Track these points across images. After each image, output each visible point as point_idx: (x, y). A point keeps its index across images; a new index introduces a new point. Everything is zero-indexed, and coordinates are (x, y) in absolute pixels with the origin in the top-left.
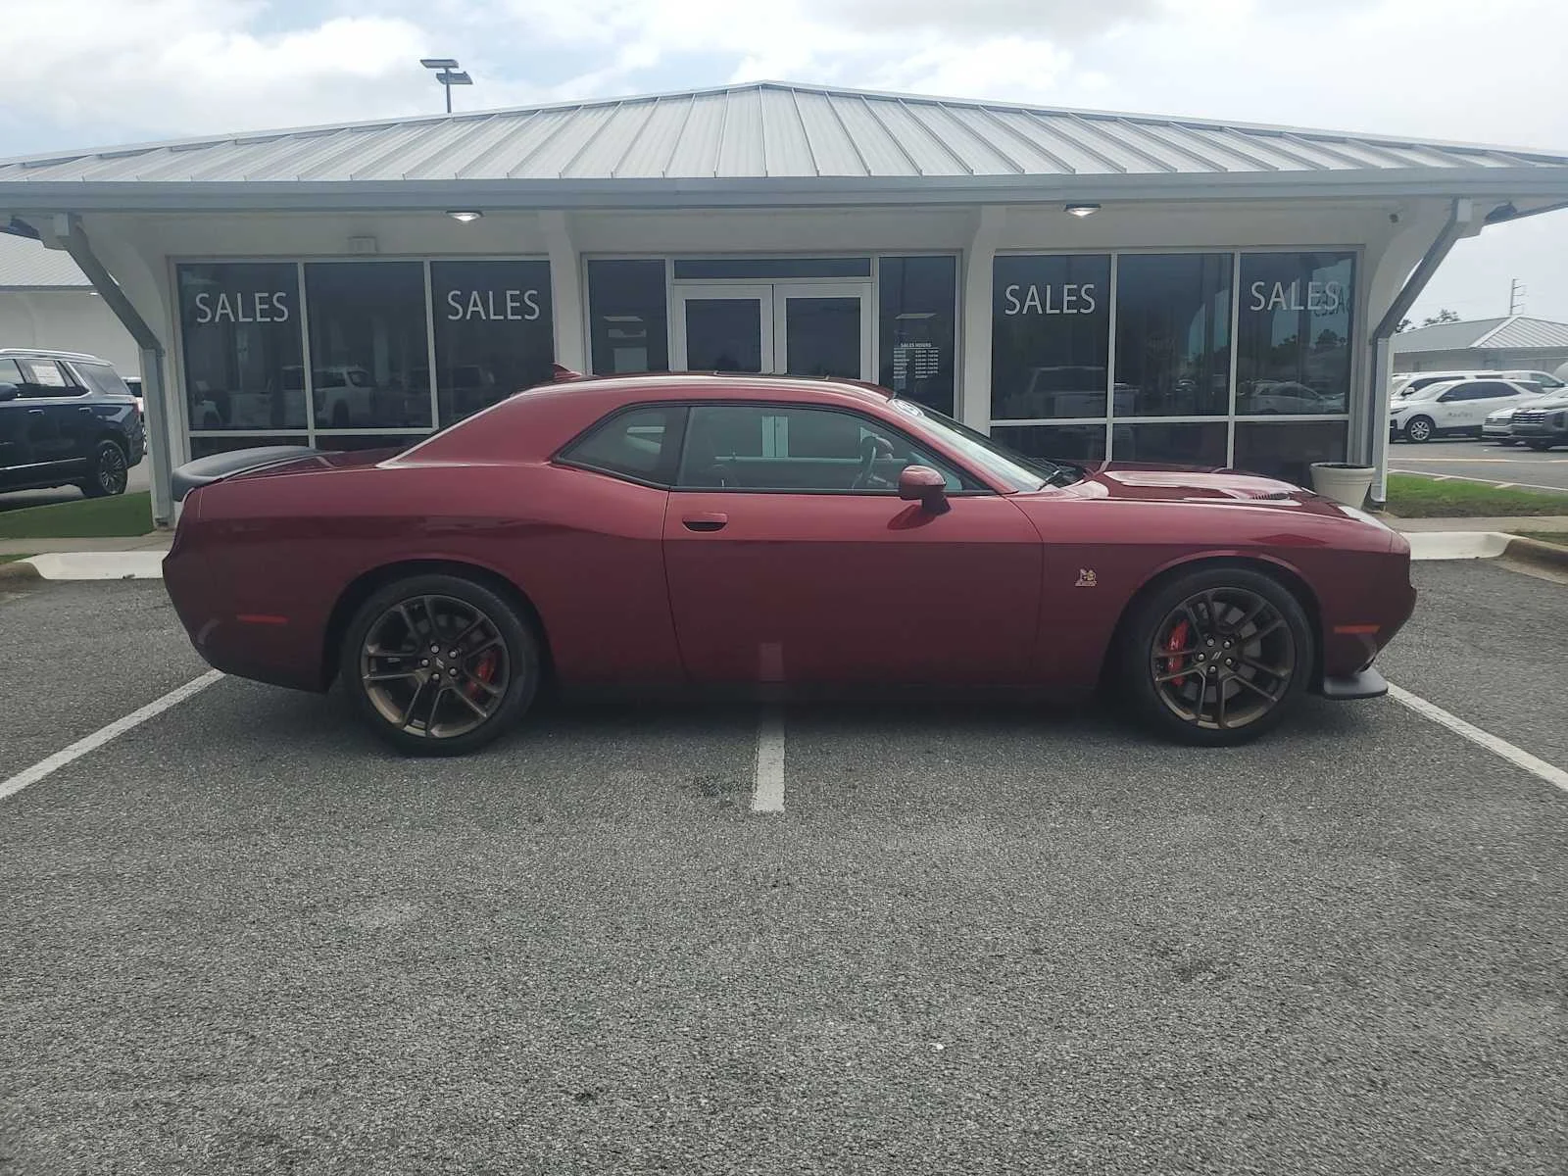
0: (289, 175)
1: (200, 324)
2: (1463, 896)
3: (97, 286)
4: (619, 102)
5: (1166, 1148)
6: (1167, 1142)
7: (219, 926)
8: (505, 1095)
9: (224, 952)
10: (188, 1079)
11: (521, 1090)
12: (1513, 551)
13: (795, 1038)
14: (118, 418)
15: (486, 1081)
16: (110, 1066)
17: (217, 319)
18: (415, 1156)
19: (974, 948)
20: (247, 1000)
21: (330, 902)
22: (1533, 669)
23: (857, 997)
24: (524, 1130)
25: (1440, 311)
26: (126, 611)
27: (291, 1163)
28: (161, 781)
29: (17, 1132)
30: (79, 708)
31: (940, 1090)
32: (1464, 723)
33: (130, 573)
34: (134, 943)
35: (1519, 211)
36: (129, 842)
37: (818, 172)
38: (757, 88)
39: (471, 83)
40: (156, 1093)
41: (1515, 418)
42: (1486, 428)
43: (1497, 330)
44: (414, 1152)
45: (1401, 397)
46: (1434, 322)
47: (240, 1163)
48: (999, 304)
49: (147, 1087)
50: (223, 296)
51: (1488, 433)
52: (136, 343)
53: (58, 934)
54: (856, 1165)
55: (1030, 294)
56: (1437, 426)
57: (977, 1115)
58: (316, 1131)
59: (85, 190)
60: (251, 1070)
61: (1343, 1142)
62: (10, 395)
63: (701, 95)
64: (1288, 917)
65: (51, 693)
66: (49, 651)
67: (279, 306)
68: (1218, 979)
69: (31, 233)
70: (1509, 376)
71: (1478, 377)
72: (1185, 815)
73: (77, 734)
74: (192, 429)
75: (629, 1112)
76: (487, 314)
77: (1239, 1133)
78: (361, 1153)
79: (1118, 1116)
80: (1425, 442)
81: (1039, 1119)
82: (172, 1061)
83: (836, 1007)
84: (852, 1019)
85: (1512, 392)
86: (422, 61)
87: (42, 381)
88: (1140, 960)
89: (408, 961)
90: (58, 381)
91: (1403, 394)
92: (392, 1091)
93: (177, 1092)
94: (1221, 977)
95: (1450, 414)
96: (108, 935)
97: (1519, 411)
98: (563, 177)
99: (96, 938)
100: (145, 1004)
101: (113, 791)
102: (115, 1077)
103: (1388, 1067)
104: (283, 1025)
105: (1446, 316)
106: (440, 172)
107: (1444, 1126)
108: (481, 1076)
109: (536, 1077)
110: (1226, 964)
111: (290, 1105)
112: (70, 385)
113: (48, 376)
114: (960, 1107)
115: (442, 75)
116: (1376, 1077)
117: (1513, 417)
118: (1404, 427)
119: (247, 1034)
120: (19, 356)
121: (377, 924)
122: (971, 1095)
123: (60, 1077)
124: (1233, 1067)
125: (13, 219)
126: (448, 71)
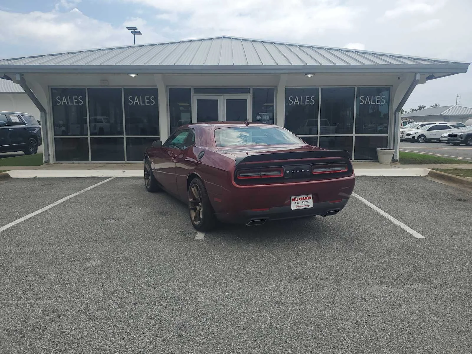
0: (82, 63)
1: (58, 105)
3: (26, 92)
4: (180, 42)
6: (277, 315)
7: (49, 265)
8: (115, 303)
9: (50, 271)
10: (36, 299)
11: (120, 302)
12: (430, 174)
13: (191, 292)
14: (35, 132)
16: (17, 296)
17: (62, 104)
18: (90, 315)
19: (243, 272)
20: (54, 281)
21: (79, 260)
22: (422, 205)
23: (210, 283)
24: (118, 310)
26: (34, 186)
27: (60, 316)
28: (38, 230)
30: (18, 212)
31: (224, 303)
32: (396, 219)
33: (36, 176)
34: (26, 269)
35: (435, 77)
36: (28, 245)
37: (233, 64)
38: (221, 38)
39: (141, 34)
40: (28, 302)
41: (449, 135)
42: (441, 139)
43: (449, 109)
44: (90, 314)
45: (417, 129)
46: (433, 106)
47: (47, 316)
48: (287, 101)
49: (26, 300)
50: (64, 97)
53: (7, 266)
54: (198, 319)
55: (296, 99)
56: (427, 138)
57: (232, 309)
58: (67, 310)
59: (25, 67)
60: (53, 297)
61: (320, 315)
62: (4, 125)
63: (205, 40)
64: (328, 266)
65: (10, 208)
66: (10, 197)
67: (80, 100)
68: (304, 280)
69: (10, 79)
70: (450, 123)
71: (440, 123)
73: (16, 218)
74: (55, 135)
75: (145, 307)
76: (140, 103)
77: (295, 313)
78: (77, 315)
79: (267, 309)
80: (423, 142)
81: (247, 310)
82: (33, 295)
83: (204, 285)
84: (207, 287)
85: (449, 128)
86: (127, 28)
87: (13, 121)
88: (285, 275)
89: (96, 273)
90: (18, 121)
91: (418, 128)
92: (87, 302)
93: (34, 301)
95: (430, 135)
96: (20, 267)
97: (450, 134)
98: (161, 65)
99: (17, 268)
100: (28, 282)
101: (25, 233)
102: (18, 298)
103: (339, 299)
104: (62, 287)
105: (436, 105)
106: (126, 63)
107: (347, 312)
108: (110, 299)
109: (124, 299)
110: (307, 276)
111: (61, 304)
112: (21, 122)
113: (15, 119)
114: (228, 307)
115: (133, 32)
116: (335, 301)
117: (448, 135)
118: (417, 138)
119: (53, 289)
120: (6, 113)
121: (90, 265)
122: (231, 304)
123: (4, 298)
124: (300, 299)
125: (4, 75)
126: (134, 31)
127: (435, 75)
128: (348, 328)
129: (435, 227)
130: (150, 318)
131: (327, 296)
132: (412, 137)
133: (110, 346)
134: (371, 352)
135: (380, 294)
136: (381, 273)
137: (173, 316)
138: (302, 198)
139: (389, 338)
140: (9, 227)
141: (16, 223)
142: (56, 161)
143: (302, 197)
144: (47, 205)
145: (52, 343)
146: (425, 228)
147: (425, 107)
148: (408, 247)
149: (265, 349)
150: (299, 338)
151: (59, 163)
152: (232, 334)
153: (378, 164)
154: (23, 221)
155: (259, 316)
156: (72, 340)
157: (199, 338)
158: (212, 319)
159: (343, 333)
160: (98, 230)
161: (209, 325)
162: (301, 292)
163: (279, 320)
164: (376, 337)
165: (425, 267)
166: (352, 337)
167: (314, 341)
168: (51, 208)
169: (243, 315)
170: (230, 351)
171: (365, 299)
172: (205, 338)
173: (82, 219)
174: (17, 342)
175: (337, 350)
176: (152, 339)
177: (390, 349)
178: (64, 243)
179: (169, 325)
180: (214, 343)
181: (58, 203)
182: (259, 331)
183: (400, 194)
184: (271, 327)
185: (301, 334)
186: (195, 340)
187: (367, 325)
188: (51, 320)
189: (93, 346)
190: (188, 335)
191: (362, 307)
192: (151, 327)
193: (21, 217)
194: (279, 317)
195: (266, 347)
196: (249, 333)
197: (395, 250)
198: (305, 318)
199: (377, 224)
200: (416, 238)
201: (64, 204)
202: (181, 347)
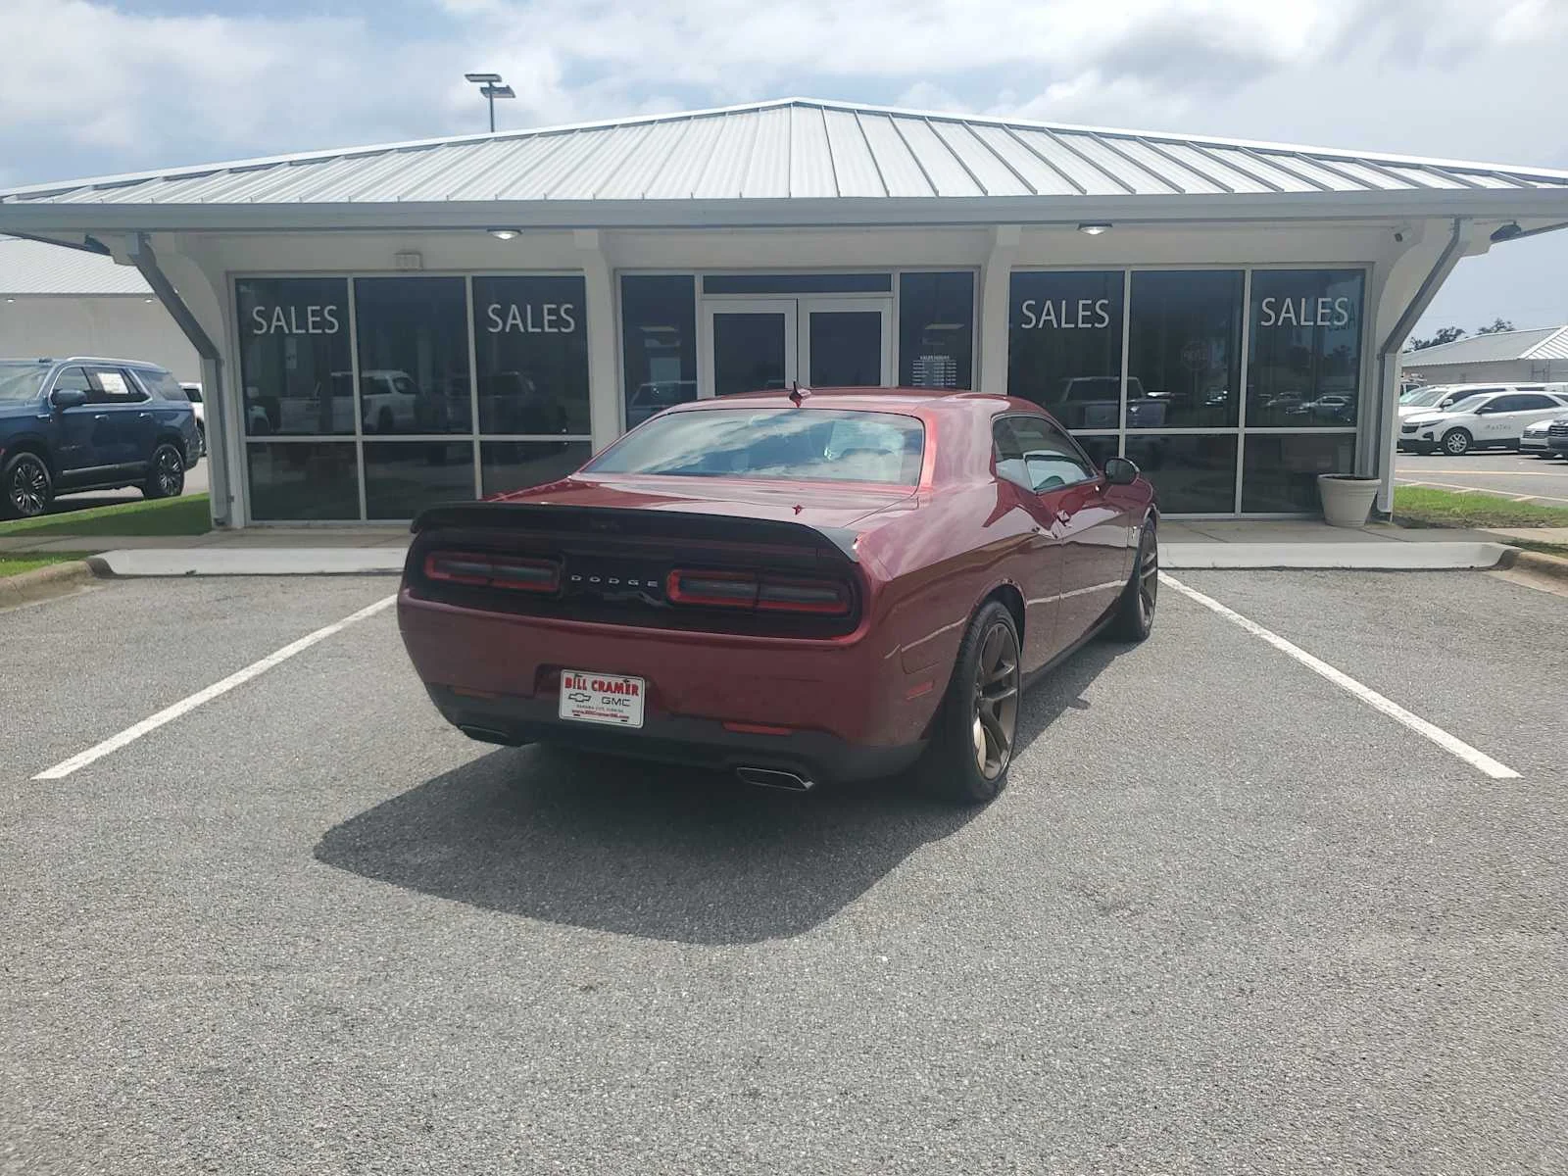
0: (337, 195)
1: (256, 335)
2: (1362, 855)
3: (158, 292)
5: (1058, 1033)
6: (1061, 1029)
7: (288, 860)
8: (523, 985)
9: (293, 880)
10: (268, 968)
11: (536, 982)
12: (1506, 560)
13: (766, 951)
14: (176, 423)
15: (508, 975)
16: (205, 958)
17: (272, 331)
18: (450, 1025)
20: (312, 914)
22: (1492, 668)
24: (537, 1010)
25: (1495, 320)
26: (192, 603)
27: (353, 1026)
28: (231, 747)
29: (133, 1003)
30: (156, 685)
31: (880, 990)
33: (192, 568)
34: (217, 871)
35: (1523, 230)
36: (208, 794)
37: (841, 193)
38: (788, 105)
39: (514, 96)
40: (244, 977)
41: (1552, 430)
42: (1524, 441)
43: (1547, 340)
44: (449, 1022)
45: (1439, 409)
46: (1489, 331)
47: (312, 1025)
48: (1015, 316)
49: (237, 973)
50: (277, 309)
51: (1524, 446)
52: (198, 353)
53: (155, 863)
54: (803, 1040)
55: (1046, 309)
56: (1475, 439)
57: (908, 1008)
58: (371, 1008)
59: (155, 211)
60: (318, 964)
61: (1205, 1031)
62: (78, 401)
64: (1205, 869)
65: (131, 672)
66: (125, 637)
67: (329, 318)
68: (1132, 915)
69: (105, 251)
70: (1553, 389)
71: (1519, 389)
72: (1135, 787)
73: (156, 707)
74: (248, 434)
75: (623, 1000)
76: (525, 327)
77: (1121, 1023)
78: (407, 1022)
79: (1024, 1010)
80: (1462, 454)
81: (958, 1011)
82: (255, 956)
85: (1553, 404)
86: (467, 76)
87: (107, 388)
88: (1068, 899)
90: (122, 389)
91: (1442, 406)
92: (431, 980)
93: (260, 977)
94: (1135, 913)
95: (1488, 427)
96: (196, 864)
97: (1556, 424)
98: (597, 198)
99: (187, 867)
100: (230, 915)
101: (191, 755)
102: (210, 966)
103: (1258, 980)
104: (342, 933)
105: (1500, 326)
106: (482, 192)
107: (1292, 1021)
108: (504, 972)
109: (548, 974)
110: (1142, 903)
111: (350, 988)
112: (134, 391)
113: (113, 383)
114: (895, 1001)
115: (486, 88)
116: (1247, 987)
117: (1550, 429)
118: (1439, 440)
119: (313, 938)
120: (85, 363)
121: (419, 861)
122: (905, 994)
123: (165, 965)
124: (1129, 978)
125: (87, 237)
126: (491, 85)
127: (1524, 226)
128: (1304, 1074)
129: (1549, 740)
130: (647, 1037)
131: (1216, 966)
132: (1424, 437)
133: (530, 1125)
134: (1396, 1156)
135: (1397, 963)
136: (1389, 893)
137: (718, 1032)
138: (601, 684)
139: (1449, 1111)
140: (139, 735)
141: (160, 723)
142: (253, 519)
143: (606, 679)
144: (248, 666)
145: (343, 1113)
146: (1515, 742)
147: (1459, 332)
148: (1466, 807)
149: (1039, 1142)
150: (1147, 1106)
151: (261, 527)
152: (923, 1091)
153: (1324, 528)
154: (178, 718)
155: (1002, 1032)
156: (404, 1103)
157: (815, 1104)
158: (847, 1041)
159: (1290, 1092)
160: (425, 746)
161: (842, 1060)
162: (1131, 956)
163: (1070, 1045)
164: (1405, 1107)
165: (1536, 875)
166: (1324, 1106)
167: (1198, 1117)
168: (262, 675)
169: (948, 1029)
170: (926, 1148)
171: (1349, 981)
172: (838, 1104)
173: (368, 711)
174: (230, 1107)
175: (1279, 1148)
176: (662, 1105)
177: (1457, 1146)
178: (324, 788)
179: (709, 1060)
180: (869, 1120)
181: (279, 657)
182: (1010, 1081)
183: (1411, 629)
184: (1046, 1068)
185: (1151, 1093)
186: (804, 1110)
187: (1370, 1067)
188: (328, 1037)
189: (477, 1125)
190: (780, 1092)
191: (1342, 1008)
192: (651, 1064)
193: (172, 700)
194: (1070, 1035)
195: (1042, 1136)
196: (978, 1088)
197: (1422, 817)
198: (1157, 1039)
199: (1350, 730)
200: (1490, 778)
201: (301, 660)
202: (763, 1130)
